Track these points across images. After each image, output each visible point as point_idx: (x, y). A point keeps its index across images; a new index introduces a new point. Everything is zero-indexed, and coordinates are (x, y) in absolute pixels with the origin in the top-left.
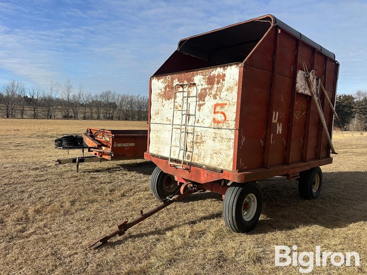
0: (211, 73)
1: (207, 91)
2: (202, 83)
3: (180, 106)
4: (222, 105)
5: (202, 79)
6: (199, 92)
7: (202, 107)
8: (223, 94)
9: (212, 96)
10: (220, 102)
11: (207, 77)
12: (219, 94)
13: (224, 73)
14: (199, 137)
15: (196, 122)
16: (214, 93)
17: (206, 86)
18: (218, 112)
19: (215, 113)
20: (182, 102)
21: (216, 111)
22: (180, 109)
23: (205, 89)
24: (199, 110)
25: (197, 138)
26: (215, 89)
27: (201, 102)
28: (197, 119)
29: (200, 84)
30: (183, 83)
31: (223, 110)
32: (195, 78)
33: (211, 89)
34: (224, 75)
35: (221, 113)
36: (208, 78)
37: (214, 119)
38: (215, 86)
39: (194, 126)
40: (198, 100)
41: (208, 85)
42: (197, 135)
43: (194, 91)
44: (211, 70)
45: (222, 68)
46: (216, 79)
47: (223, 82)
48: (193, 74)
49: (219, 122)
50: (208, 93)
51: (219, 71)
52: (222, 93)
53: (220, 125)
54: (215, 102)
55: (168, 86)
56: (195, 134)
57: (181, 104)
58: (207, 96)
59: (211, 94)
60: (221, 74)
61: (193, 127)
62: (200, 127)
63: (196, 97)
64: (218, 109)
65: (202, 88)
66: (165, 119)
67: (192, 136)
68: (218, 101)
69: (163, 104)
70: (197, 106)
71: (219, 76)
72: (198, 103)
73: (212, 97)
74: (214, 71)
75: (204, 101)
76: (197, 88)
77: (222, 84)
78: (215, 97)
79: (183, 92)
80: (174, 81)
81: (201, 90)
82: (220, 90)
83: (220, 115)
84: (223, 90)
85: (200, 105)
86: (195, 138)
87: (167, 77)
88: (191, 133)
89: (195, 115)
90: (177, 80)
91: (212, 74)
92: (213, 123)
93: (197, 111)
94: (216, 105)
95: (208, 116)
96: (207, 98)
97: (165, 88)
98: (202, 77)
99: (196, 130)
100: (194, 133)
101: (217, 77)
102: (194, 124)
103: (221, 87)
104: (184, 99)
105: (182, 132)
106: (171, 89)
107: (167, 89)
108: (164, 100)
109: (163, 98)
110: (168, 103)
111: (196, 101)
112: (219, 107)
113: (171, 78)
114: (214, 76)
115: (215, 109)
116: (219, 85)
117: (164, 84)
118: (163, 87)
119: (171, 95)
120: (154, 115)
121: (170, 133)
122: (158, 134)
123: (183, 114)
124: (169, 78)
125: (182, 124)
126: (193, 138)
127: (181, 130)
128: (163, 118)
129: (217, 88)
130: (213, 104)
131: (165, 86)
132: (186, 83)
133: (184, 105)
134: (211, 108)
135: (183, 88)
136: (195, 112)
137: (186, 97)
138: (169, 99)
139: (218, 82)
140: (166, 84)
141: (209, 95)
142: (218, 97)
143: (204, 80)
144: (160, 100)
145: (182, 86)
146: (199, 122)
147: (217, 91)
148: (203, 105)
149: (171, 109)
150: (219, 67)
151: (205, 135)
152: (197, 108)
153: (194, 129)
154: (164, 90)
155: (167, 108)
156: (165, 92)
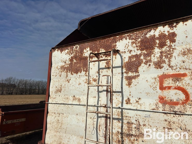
0: (146, 34)
1: (142, 57)
2: (131, 48)
3: (95, 80)
4: (178, 77)
5: (130, 44)
6: (126, 60)
7: (133, 80)
8: (176, 60)
9: (152, 64)
10: (171, 72)
11: (140, 40)
12: (167, 60)
13: (171, 31)
14: (134, 126)
15: (124, 102)
16: (156, 60)
17: (139, 52)
18: (169, 88)
19: (162, 88)
20: (97, 74)
21: (165, 85)
22: (94, 83)
23: (137, 56)
24: (129, 84)
25: (129, 129)
26: (158, 55)
27: (130, 74)
28: (125, 99)
29: (126, 50)
30: (99, 50)
31: (179, 84)
32: (118, 44)
33: (149, 55)
34: (174, 35)
35: (175, 88)
36: (142, 42)
37: (162, 100)
38: (157, 51)
39: (122, 109)
40: (124, 70)
41: (142, 50)
42: (128, 123)
43: (116, 61)
44: (145, 31)
45: (167, 26)
46: (157, 41)
47: (173, 45)
48: (114, 39)
49: (173, 103)
50: (144, 61)
52: (173, 60)
53: (177, 108)
54: (160, 72)
55: (75, 57)
56: (125, 122)
57: (95, 77)
58: (143, 65)
59: (150, 61)
60: (167, 34)
61: (120, 110)
62: (136, 110)
63: (122, 67)
64: (168, 82)
65: (130, 55)
66: (71, 98)
67: (120, 124)
68: (166, 70)
69: (69, 78)
70: (124, 80)
71: (162, 36)
72: (125, 75)
73: (153, 66)
74: (153, 31)
75: (137, 71)
76: (121, 57)
77: (170, 46)
78: (158, 65)
79: (99, 61)
80: (85, 51)
81: (130, 57)
82: (169, 55)
83: (172, 92)
84: (174, 55)
85: (130, 79)
86: (125, 127)
87: (74, 47)
88: (118, 119)
89: (122, 92)
90: (88, 49)
91: (148, 36)
92: (161, 105)
93: (125, 87)
94: (162, 78)
95: (147, 94)
96: (142, 68)
97: (71, 60)
98: (131, 41)
99: (127, 115)
100: (122, 119)
101: (158, 38)
102: (122, 105)
103: (170, 51)
104: (101, 70)
105: (100, 117)
106: (81, 60)
107: (75, 61)
108: (69, 74)
109: (67, 72)
110: (76, 77)
111: (122, 73)
112: (171, 79)
113: (80, 48)
114: (153, 38)
115: (161, 83)
116: (163, 49)
117: (69, 55)
118: (68, 59)
119: (80, 67)
120: (54, 93)
121: (78, 117)
122: (60, 118)
123: (100, 90)
124: (77, 48)
125: (99, 105)
126: (122, 127)
127: (98, 115)
128: (67, 97)
129: (161, 53)
130: (156, 76)
131: (72, 57)
132: (103, 51)
133: (100, 79)
134: (154, 80)
135: (98, 58)
136: (122, 88)
137: (103, 69)
138: (77, 73)
139: (162, 45)
140: (73, 55)
141: (146, 63)
142: (165, 66)
143: (134, 45)
144: (64, 74)
145: (97, 55)
146: (131, 102)
147: (161, 57)
148: (135, 77)
149: (80, 84)
150: (160, 25)
151: (146, 123)
152: (125, 82)
153: (122, 112)
154: (70, 62)
155: (74, 83)
156: (71, 64)
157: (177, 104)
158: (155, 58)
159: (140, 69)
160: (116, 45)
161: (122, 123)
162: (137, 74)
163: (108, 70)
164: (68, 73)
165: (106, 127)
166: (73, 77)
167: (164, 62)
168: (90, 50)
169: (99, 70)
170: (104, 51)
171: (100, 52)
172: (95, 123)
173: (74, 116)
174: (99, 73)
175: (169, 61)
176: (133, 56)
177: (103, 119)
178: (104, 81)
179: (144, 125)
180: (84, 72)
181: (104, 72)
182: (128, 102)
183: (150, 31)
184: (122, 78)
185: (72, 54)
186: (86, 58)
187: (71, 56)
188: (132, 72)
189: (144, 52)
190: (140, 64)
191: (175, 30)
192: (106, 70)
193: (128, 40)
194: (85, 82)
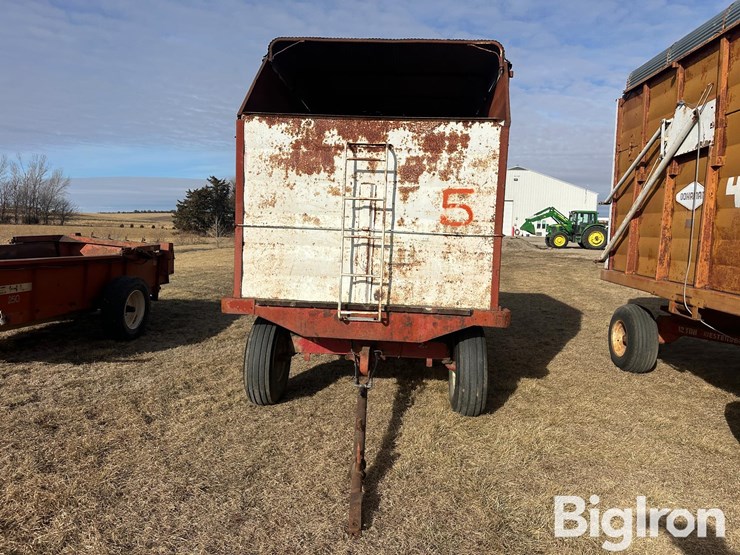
0: (433, 129)
1: (425, 162)
2: (410, 145)
3: (347, 190)
4: (464, 193)
5: (410, 138)
6: (402, 163)
7: (410, 194)
8: (466, 172)
9: (437, 173)
10: (458, 186)
11: (424, 135)
12: (455, 170)
13: (465, 132)
14: (407, 253)
15: (396, 224)
16: (442, 169)
17: (421, 154)
18: (454, 205)
19: (445, 206)
20: (352, 180)
21: (449, 202)
22: (348, 195)
23: (417, 159)
24: (405, 199)
25: (401, 257)
26: (445, 162)
27: (407, 185)
28: (397, 219)
29: (403, 147)
30: (355, 139)
31: (464, 202)
32: (390, 133)
33: (434, 159)
34: (466, 138)
35: (460, 207)
36: (427, 139)
37: (444, 221)
38: (445, 155)
39: (392, 233)
40: (398, 178)
41: (425, 151)
42: (400, 250)
43: (386, 160)
44: (433, 123)
45: (461, 123)
46: (447, 143)
47: (464, 150)
48: (386, 125)
49: (455, 224)
50: (427, 167)
51: (454, 127)
52: (462, 170)
53: (459, 230)
54: (446, 185)
55: (306, 143)
56: (395, 249)
57: (348, 185)
58: (425, 173)
59: (435, 169)
60: (460, 135)
61: (389, 235)
62: (413, 233)
63: (395, 173)
64: (453, 199)
65: (408, 156)
66: (299, 218)
67: (388, 253)
68: (452, 183)
69: (291, 181)
70: (397, 192)
71: (453, 137)
72: (399, 185)
73: (437, 176)
74: (442, 126)
75: (416, 181)
76: (395, 156)
77: (461, 152)
78: (445, 176)
79: (356, 160)
80: (327, 133)
81: (408, 160)
82: (458, 164)
83: (457, 210)
84: (464, 164)
85: (405, 191)
86: (395, 255)
87: (304, 122)
88: (385, 246)
89: (393, 210)
90: (335, 132)
91: (436, 132)
92: (442, 226)
93: (398, 202)
94: (447, 193)
95: (427, 212)
96: (424, 177)
97: (296, 146)
98: (411, 134)
99: (399, 240)
100: (392, 246)
101: (448, 139)
102: (392, 228)
103: (459, 158)
104: (358, 174)
105: (358, 245)
106: (317, 150)
107: (304, 149)
108: (292, 174)
109: (287, 169)
110: (308, 180)
111: (395, 182)
112: (456, 195)
113: (317, 126)
114: (442, 136)
115: (446, 199)
116: (453, 155)
117: (291, 137)
118: (287, 143)
119: (317, 163)
120: (255, 207)
121: (316, 247)
122: (276, 252)
123: (357, 206)
124: (309, 124)
125: (356, 228)
126: (391, 255)
127: (353, 241)
128: (289, 215)
129: (450, 159)
130: (440, 189)
131: (296, 141)
132: (363, 140)
133: (358, 188)
134: (437, 196)
135: (354, 151)
136: (393, 204)
137: (363, 172)
138: (310, 173)
139: (452, 149)
140: (299, 137)
141: (429, 171)
142: (452, 177)
143: (416, 141)
144: (279, 172)
145: (353, 147)
146: (405, 223)
147: (449, 165)
148: (412, 190)
149: (318, 194)
150: (453, 120)
151: (423, 248)
152: (399, 195)
153: (392, 237)
154: (291, 151)
155: (305, 192)
156: (296, 155)
157: (459, 224)
158: (441, 166)
159: (421, 178)
160: (387, 136)
161: (392, 250)
162: (416, 185)
163: (372, 174)
164: (289, 172)
165: (368, 258)
166: (302, 181)
167: (452, 173)
168: (339, 134)
169: (355, 173)
170: (367, 142)
171: (359, 142)
172: (350, 254)
173: (309, 247)
174: (355, 178)
175: (458, 172)
176: (413, 158)
177: (363, 249)
178: (365, 192)
179: (420, 251)
180: (327, 174)
181: (366, 177)
182: (401, 222)
183: (440, 125)
184: (395, 189)
185: (297, 134)
186: (328, 148)
187: (295, 138)
188: (410, 182)
189: (428, 154)
190: (422, 171)
191: (469, 131)
192: (369, 174)
193: (407, 131)
194: (329, 192)
